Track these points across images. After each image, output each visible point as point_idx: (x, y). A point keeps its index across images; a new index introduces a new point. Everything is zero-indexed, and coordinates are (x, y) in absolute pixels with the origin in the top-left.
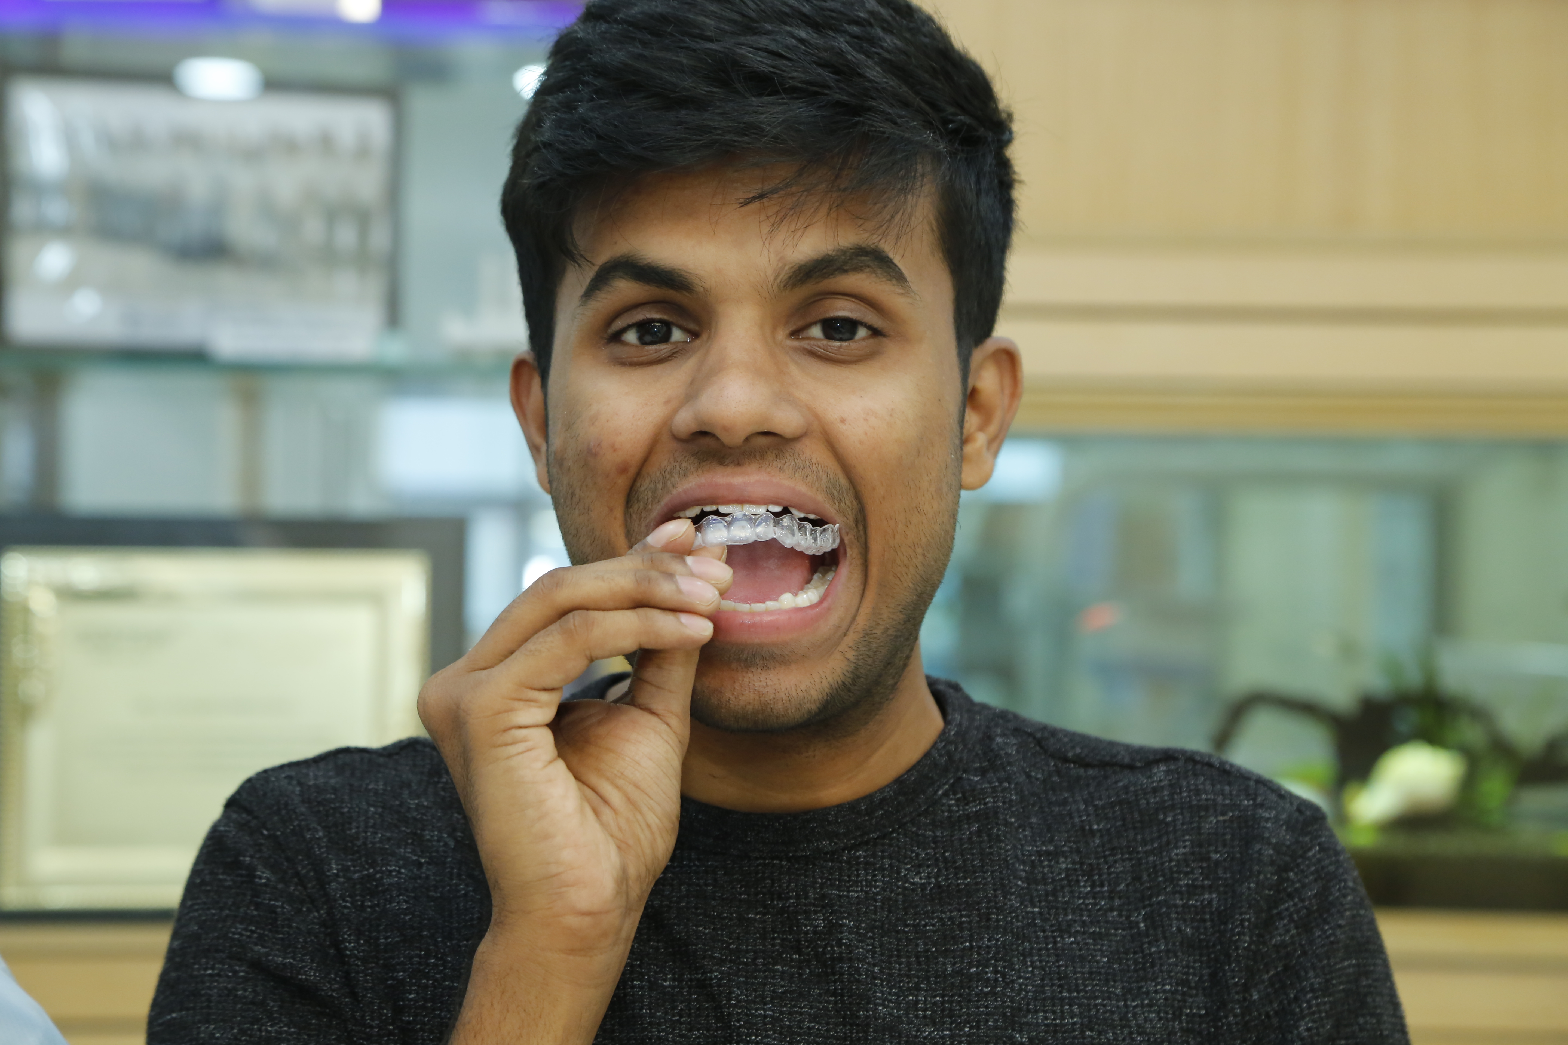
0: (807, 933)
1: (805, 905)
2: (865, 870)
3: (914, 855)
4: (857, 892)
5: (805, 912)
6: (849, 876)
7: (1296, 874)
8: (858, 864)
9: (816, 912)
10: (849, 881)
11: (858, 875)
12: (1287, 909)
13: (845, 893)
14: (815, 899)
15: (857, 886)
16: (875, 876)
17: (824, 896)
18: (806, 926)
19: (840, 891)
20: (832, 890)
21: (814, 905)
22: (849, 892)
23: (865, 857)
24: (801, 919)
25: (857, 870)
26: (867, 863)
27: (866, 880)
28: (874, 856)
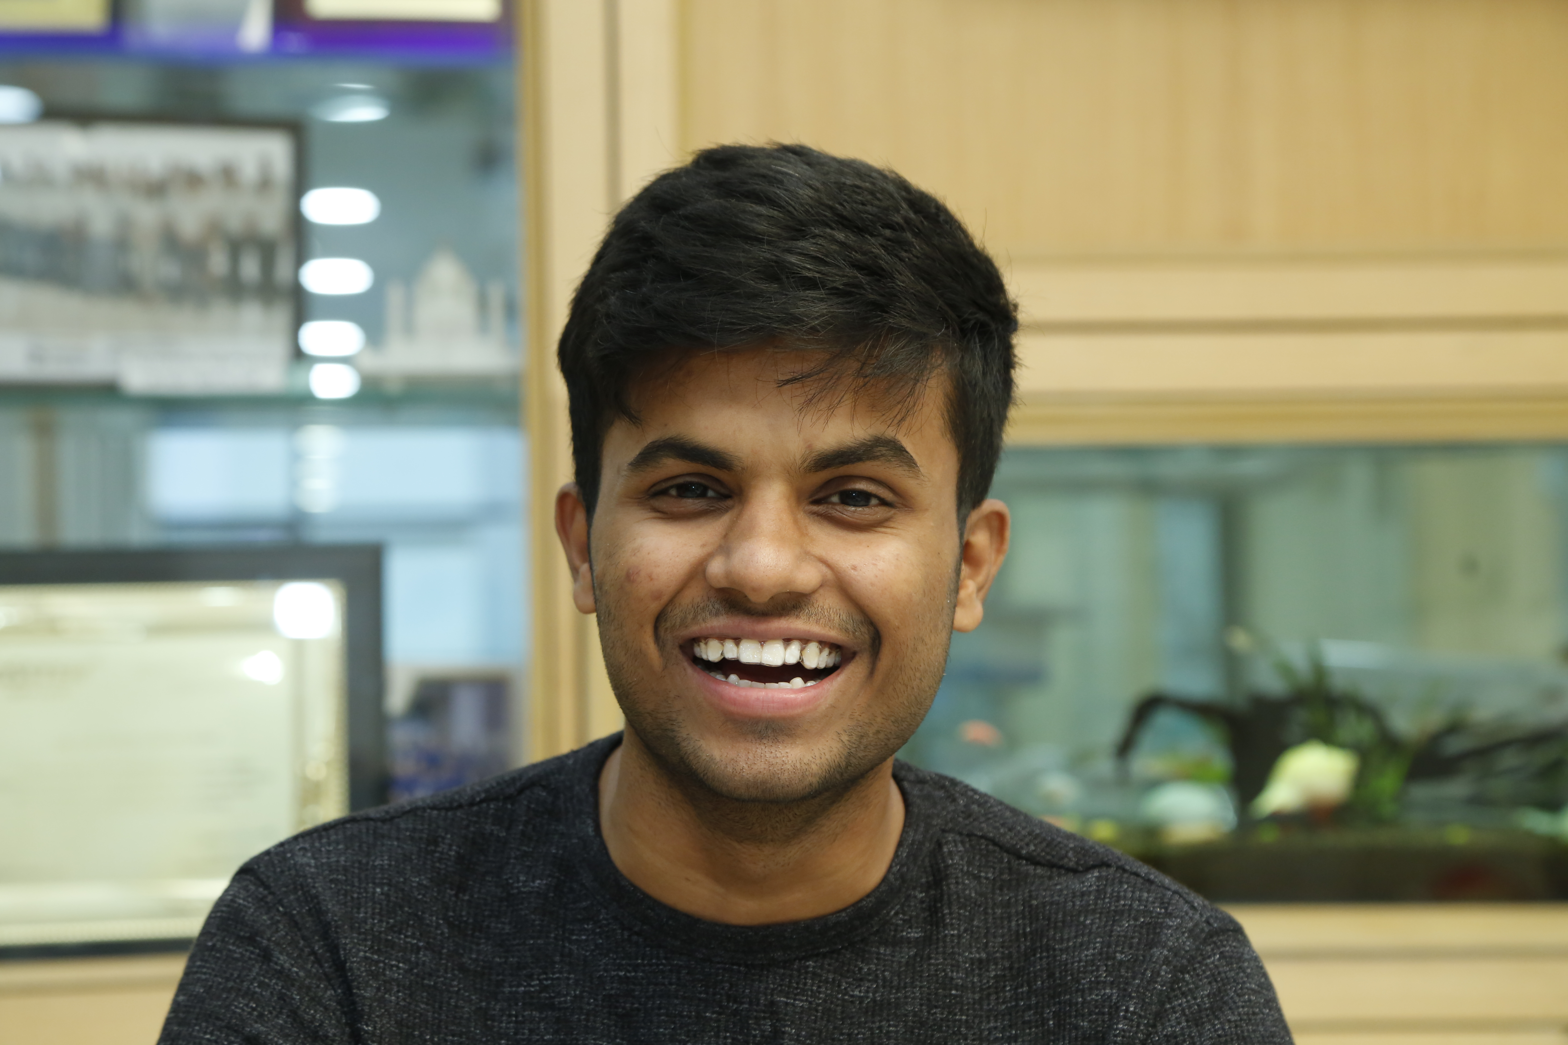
0: (755, 1036)
1: (756, 1011)
2: (812, 979)
3: (857, 969)
4: (802, 1001)
5: (756, 1018)
6: (797, 983)
7: (1192, 977)
8: (807, 973)
9: (764, 1018)
10: (797, 988)
11: (805, 984)
12: (1180, 1005)
13: (792, 1001)
14: (765, 1005)
15: (803, 996)
16: (819, 987)
17: (772, 1003)
18: (755, 1030)
19: (788, 998)
20: (780, 997)
21: (764, 1012)
22: (795, 1000)
23: (814, 967)
24: (752, 1024)
25: (805, 979)
26: (814, 974)
27: (812, 991)
28: (822, 967)
